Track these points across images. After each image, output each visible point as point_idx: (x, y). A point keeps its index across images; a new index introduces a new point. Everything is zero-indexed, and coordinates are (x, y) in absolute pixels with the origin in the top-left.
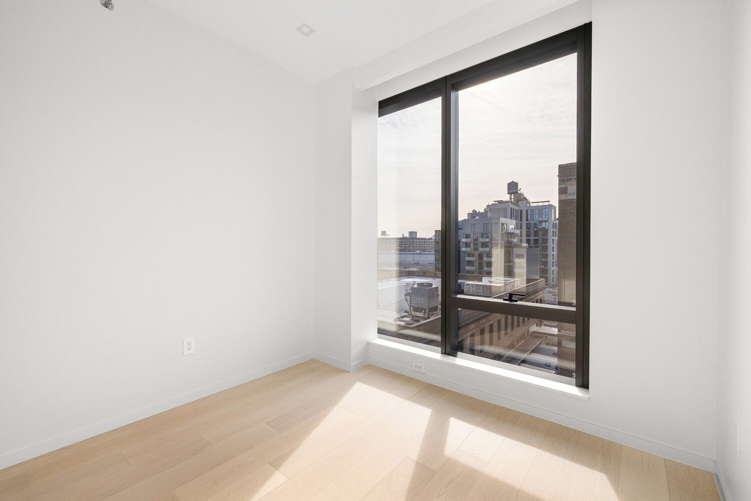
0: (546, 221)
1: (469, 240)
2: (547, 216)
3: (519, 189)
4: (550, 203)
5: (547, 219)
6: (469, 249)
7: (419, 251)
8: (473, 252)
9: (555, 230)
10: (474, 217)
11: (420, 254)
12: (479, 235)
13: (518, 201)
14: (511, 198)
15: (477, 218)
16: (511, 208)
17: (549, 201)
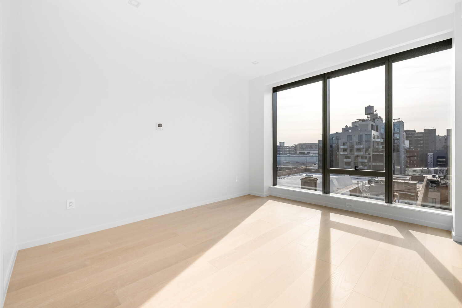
0: (397, 133)
1: (346, 147)
2: (398, 130)
3: (374, 111)
4: (400, 120)
5: (398, 132)
6: (346, 153)
7: (289, 155)
8: (349, 155)
9: (404, 139)
10: (347, 131)
11: (289, 156)
12: (355, 143)
13: (375, 120)
14: (368, 118)
15: (350, 131)
16: (371, 124)
17: (399, 119)
